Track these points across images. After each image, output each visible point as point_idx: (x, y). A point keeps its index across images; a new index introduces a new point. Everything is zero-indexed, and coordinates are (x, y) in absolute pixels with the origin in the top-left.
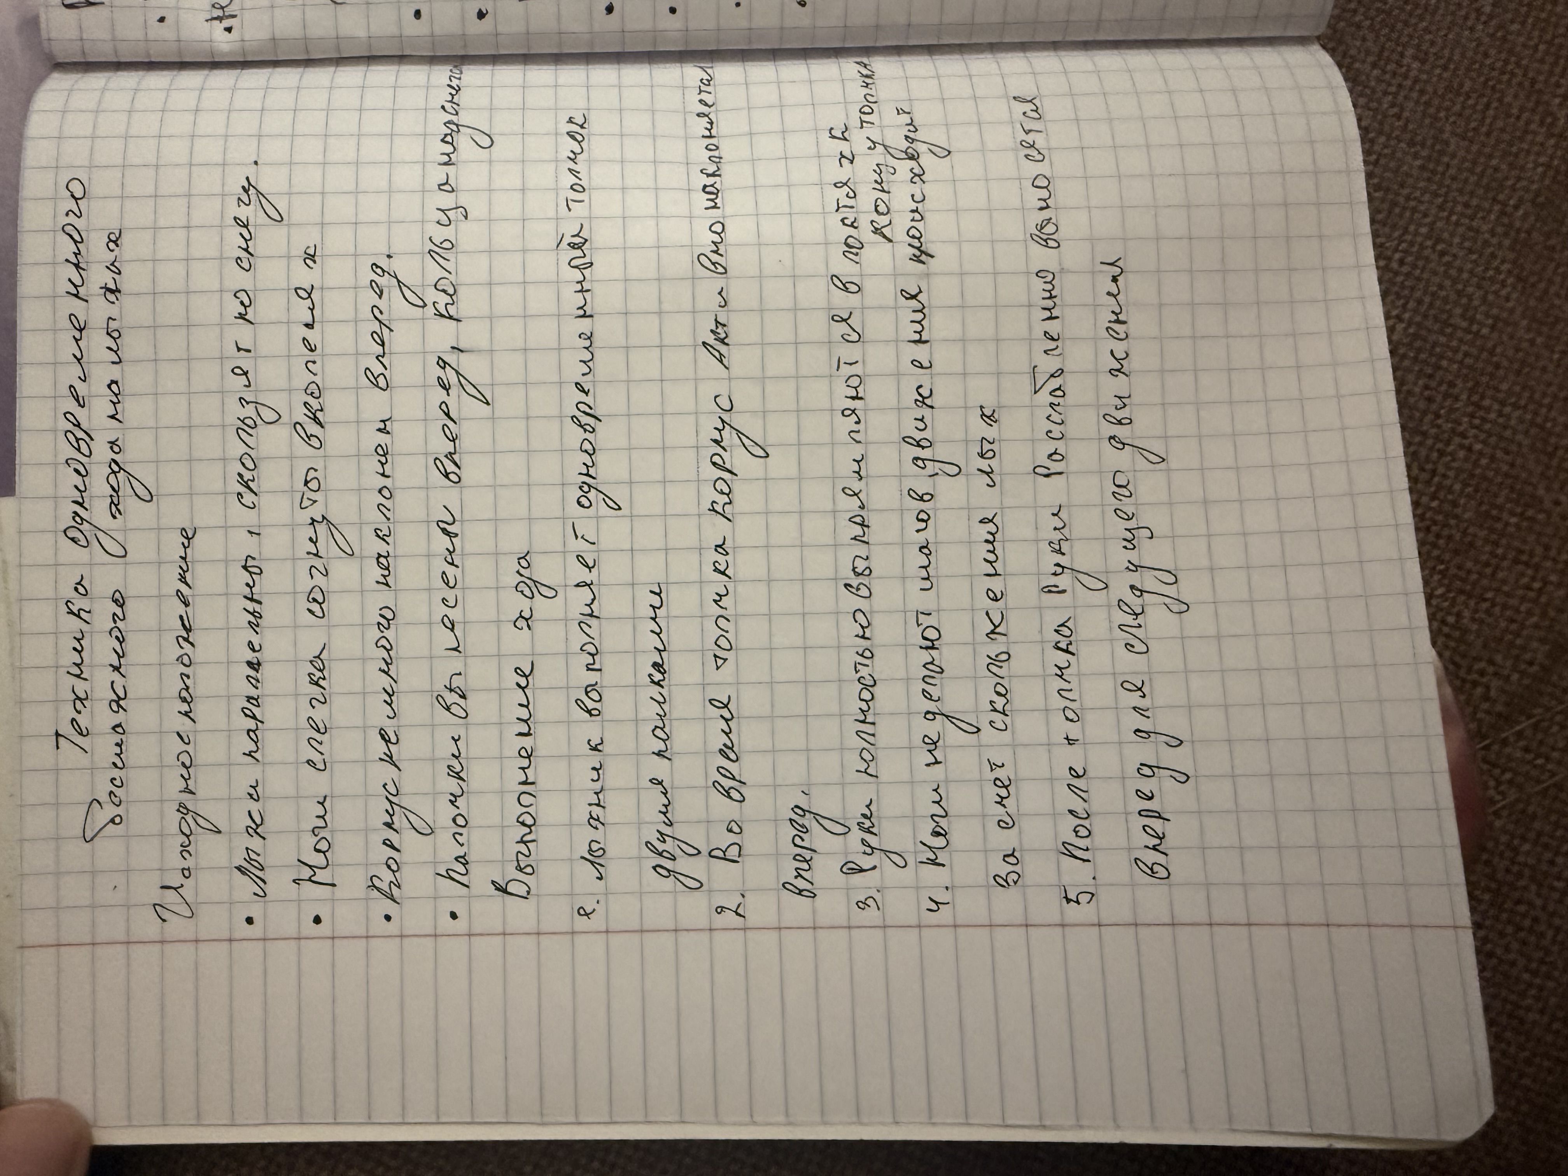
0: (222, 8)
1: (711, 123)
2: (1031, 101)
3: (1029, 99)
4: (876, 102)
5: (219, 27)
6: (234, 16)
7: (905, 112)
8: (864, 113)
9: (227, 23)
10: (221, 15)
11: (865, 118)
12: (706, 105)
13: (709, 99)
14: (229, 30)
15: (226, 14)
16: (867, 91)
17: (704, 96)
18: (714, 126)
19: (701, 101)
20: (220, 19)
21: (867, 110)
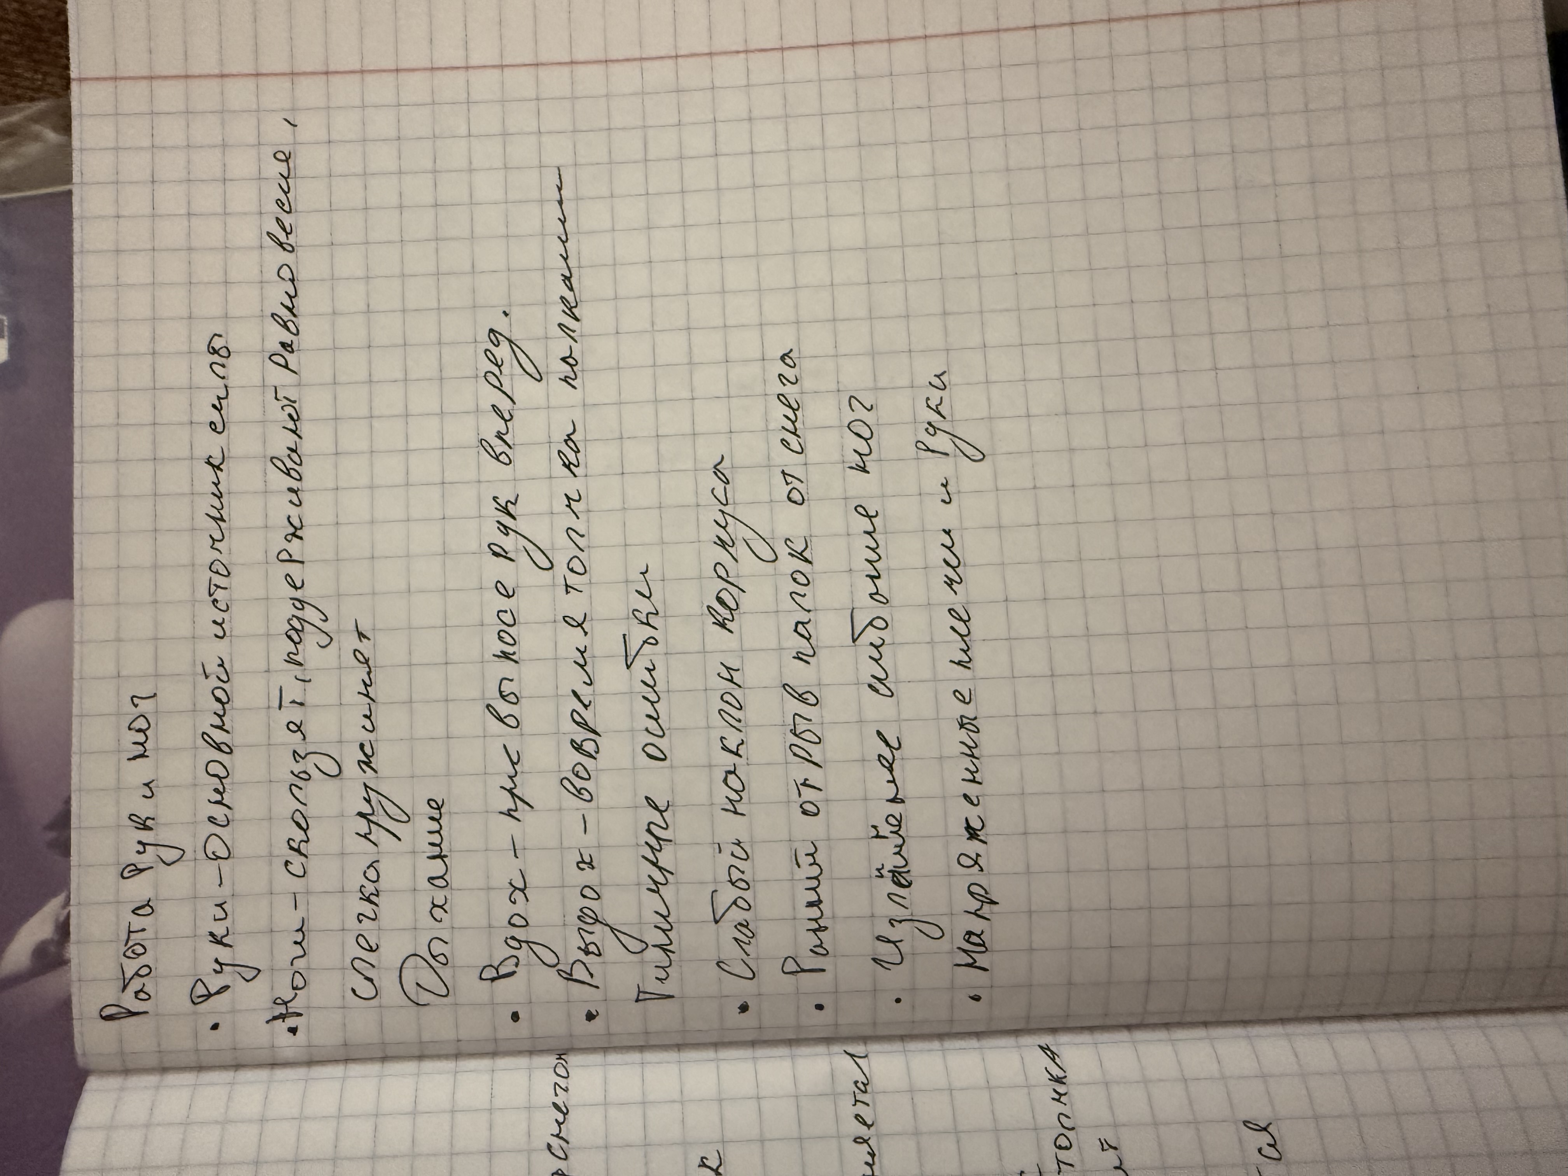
0: (285, 1003)
1: (872, 1155)
2: (1265, 1129)
3: (1263, 1125)
4: (1073, 1129)
5: (281, 1026)
6: (300, 1015)
7: (1111, 1147)
8: (1060, 1147)
9: (291, 1022)
10: (284, 1012)
11: (1063, 1155)
12: (865, 1123)
13: (867, 1113)
14: (293, 1030)
15: (290, 1010)
16: (1059, 1108)
17: (861, 1109)
18: (876, 1159)
19: (857, 1116)
20: (282, 1017)
21: (1063, 1142)
